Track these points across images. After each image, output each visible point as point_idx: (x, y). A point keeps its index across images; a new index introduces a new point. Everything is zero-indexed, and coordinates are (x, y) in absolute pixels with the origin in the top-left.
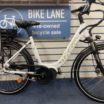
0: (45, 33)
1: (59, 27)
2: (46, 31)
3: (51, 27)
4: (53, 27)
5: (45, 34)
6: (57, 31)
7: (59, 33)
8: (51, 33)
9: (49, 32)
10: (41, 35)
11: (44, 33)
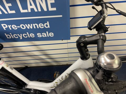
0: (27, 35)
10: (21, 39)
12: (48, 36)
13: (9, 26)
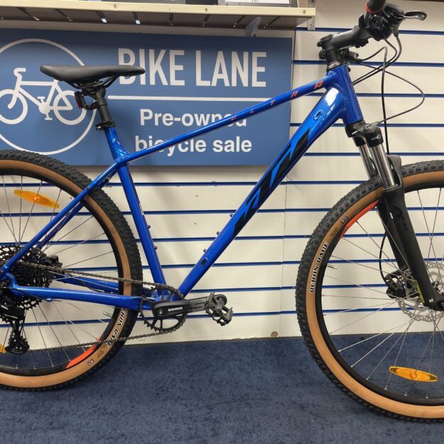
1: (244, 124)
11: (184, 147)
12: (238, 150)
13: (157, 116)
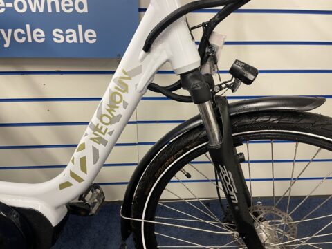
0: (26, 35)
1: (85, 10)
2: (28, 26)
3: (50, 10)
4: (58, 10)
5: (24, 39)
6: (80, 27)
7: (87, 36)
8: (49, 36)
9: (43, 34)
10: (7, 45)
11: (20, 36)
12: (81, 41)
